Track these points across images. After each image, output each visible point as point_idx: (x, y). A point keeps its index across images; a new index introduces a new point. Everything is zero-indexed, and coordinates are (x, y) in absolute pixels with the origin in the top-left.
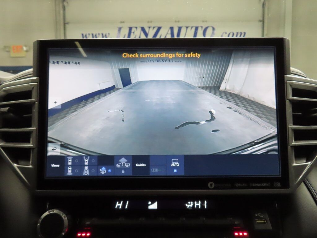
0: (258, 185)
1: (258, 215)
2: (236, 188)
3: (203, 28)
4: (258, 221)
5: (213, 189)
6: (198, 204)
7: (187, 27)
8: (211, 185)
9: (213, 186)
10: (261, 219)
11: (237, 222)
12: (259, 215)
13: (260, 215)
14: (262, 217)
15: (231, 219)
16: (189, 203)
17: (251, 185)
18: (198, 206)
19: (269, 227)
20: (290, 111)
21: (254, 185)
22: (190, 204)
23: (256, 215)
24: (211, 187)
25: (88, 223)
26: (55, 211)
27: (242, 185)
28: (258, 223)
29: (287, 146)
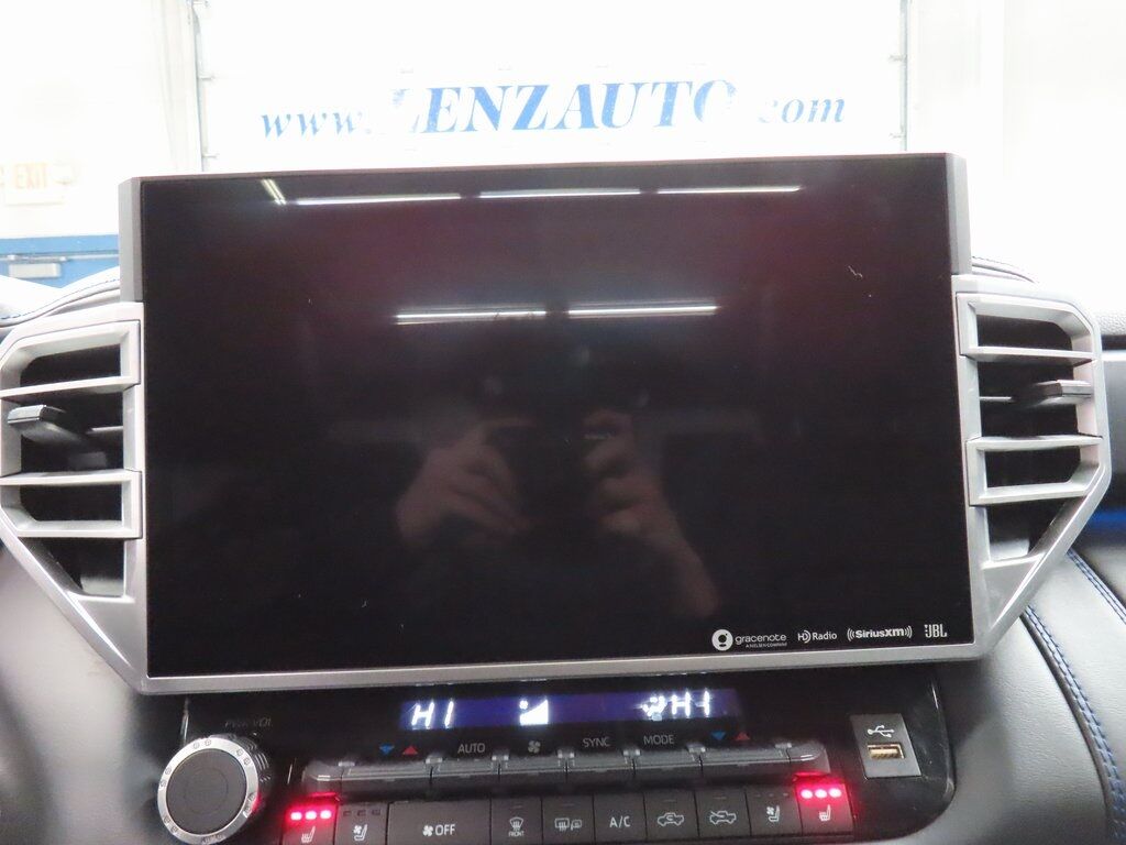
0: (873, 634)
1: (876, 731)
2: (801, 646)
3: (696, 88)
4: (874, 752)
5: (728, 652)
6: (681, 704)
7: (638, 86)
8: (722, 639)
9: (729, 642)
10: (886, 744)
11: (807, 757)
12: (879, 730)
13: (881, 732)
14: (889, 736)
15: (789, 745)
16: (653, 699)
17: (850, 634)
18: (681, 710)
19: (912, 767)
20: (971, 390)
21: (860, 634)
22: (657, 704)
23: (870, 732)
24: (721, 646)
25: (324, 778)
26: (216, 743)
27: (821, 637)
28: (875, 757)
29: (964, 506)
